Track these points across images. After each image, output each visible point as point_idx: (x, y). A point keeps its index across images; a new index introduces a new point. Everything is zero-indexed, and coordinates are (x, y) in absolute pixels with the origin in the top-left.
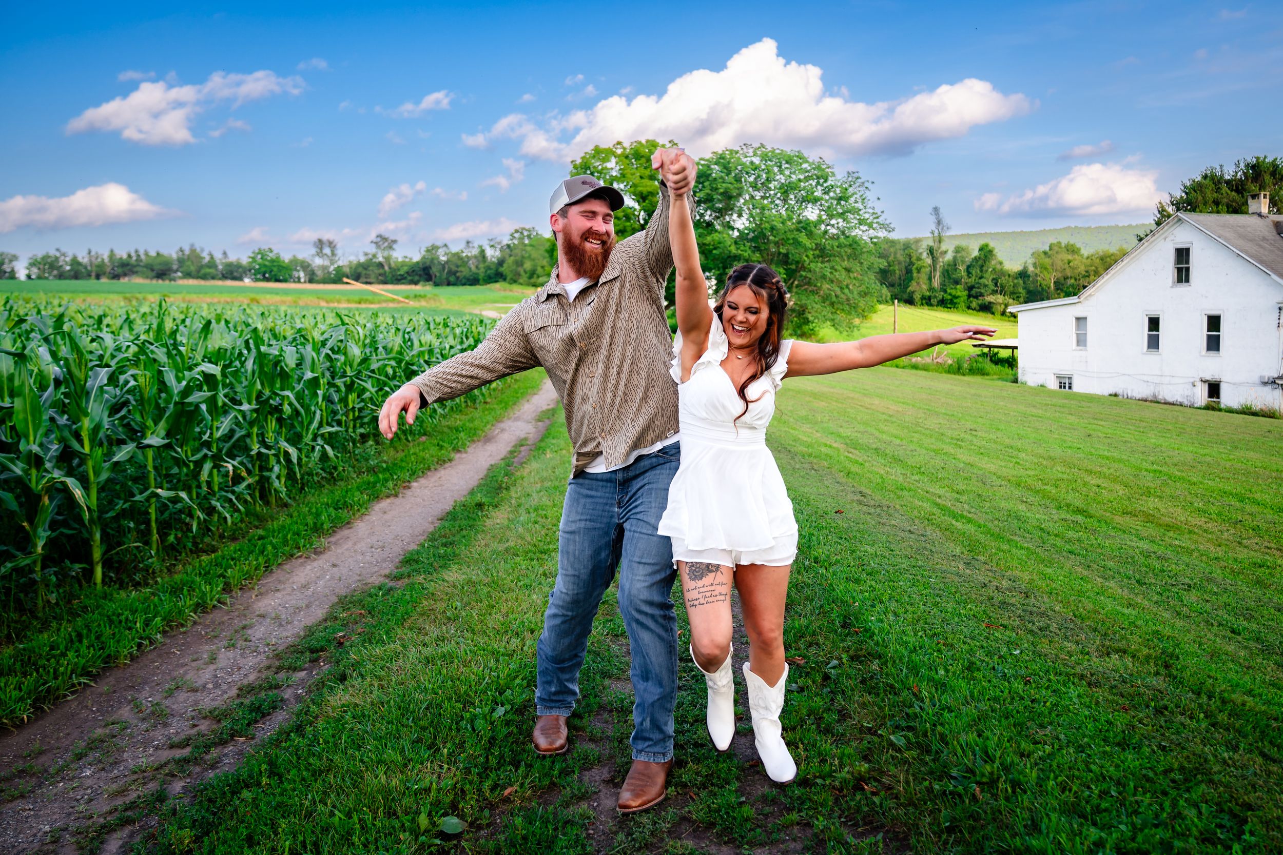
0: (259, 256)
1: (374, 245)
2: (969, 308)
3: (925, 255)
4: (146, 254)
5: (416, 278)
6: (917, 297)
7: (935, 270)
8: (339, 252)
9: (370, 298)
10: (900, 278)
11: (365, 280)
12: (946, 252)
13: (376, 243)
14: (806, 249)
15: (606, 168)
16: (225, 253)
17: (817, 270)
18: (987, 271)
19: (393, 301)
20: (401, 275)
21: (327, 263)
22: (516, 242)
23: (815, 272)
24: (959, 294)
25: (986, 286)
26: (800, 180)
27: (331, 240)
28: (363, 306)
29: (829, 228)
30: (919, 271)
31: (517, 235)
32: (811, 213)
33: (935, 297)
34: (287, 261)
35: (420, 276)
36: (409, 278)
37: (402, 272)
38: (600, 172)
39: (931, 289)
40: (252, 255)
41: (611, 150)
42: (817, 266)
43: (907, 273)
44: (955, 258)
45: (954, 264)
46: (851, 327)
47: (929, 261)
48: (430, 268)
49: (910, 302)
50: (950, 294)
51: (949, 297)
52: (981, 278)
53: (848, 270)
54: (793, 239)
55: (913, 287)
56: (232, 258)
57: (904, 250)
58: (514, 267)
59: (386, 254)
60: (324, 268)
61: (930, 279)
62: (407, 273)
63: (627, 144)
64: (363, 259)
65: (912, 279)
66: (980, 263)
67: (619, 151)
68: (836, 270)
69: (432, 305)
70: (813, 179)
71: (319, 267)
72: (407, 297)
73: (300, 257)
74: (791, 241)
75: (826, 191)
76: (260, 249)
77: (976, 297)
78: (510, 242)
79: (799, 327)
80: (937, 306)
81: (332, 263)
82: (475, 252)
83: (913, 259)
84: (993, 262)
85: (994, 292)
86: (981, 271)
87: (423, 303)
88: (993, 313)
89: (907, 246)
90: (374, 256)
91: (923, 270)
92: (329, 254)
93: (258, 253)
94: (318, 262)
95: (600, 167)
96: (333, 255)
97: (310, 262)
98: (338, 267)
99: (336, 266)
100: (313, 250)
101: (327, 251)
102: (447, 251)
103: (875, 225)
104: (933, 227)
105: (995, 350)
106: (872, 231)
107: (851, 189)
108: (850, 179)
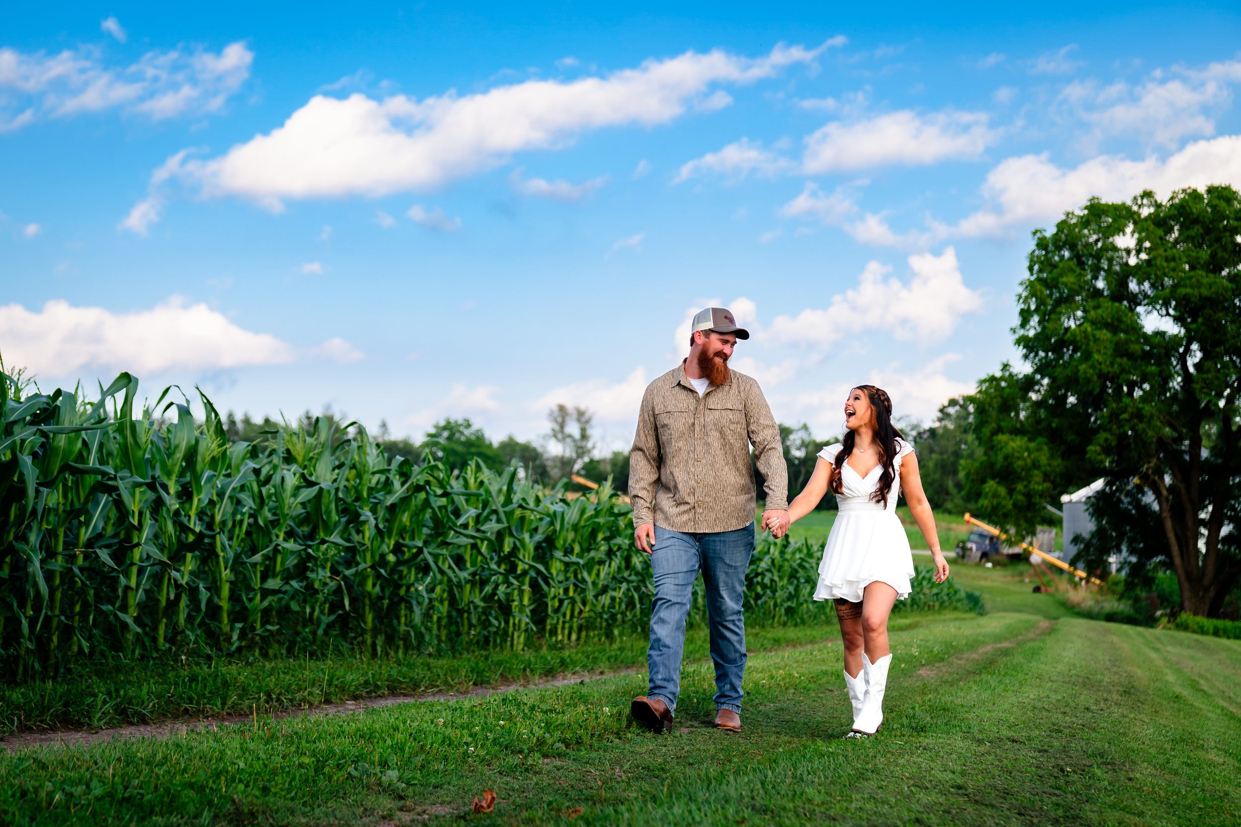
0: (446, 434)
4: (247, 421)
8: (595, 433)
15: (1115, 249)
16: (384, 425)
21: (570, 451)
22: (951, 426)
27: (583, 407)
31: (952, 410)
34: (496, 443)
40: (433, 431)
41: (1128, 209)
58: (937, 476)
60: (566, 464)
63: (1163, 197)
67: (1145, 212)
71: (555, 459)
73: (521, 439)
76: (449, 423)
78: (937, 425)
81: (580, 455)
92: (577, 434)
93: (445, 428)
94: (555, 449)
95: (1100, 245)
96: (584, 436)
97: (540, 450)
98: (592, 461)
99: (587, 459)
100: (548, 426)
101: (573, 429)
102: (807, 439)
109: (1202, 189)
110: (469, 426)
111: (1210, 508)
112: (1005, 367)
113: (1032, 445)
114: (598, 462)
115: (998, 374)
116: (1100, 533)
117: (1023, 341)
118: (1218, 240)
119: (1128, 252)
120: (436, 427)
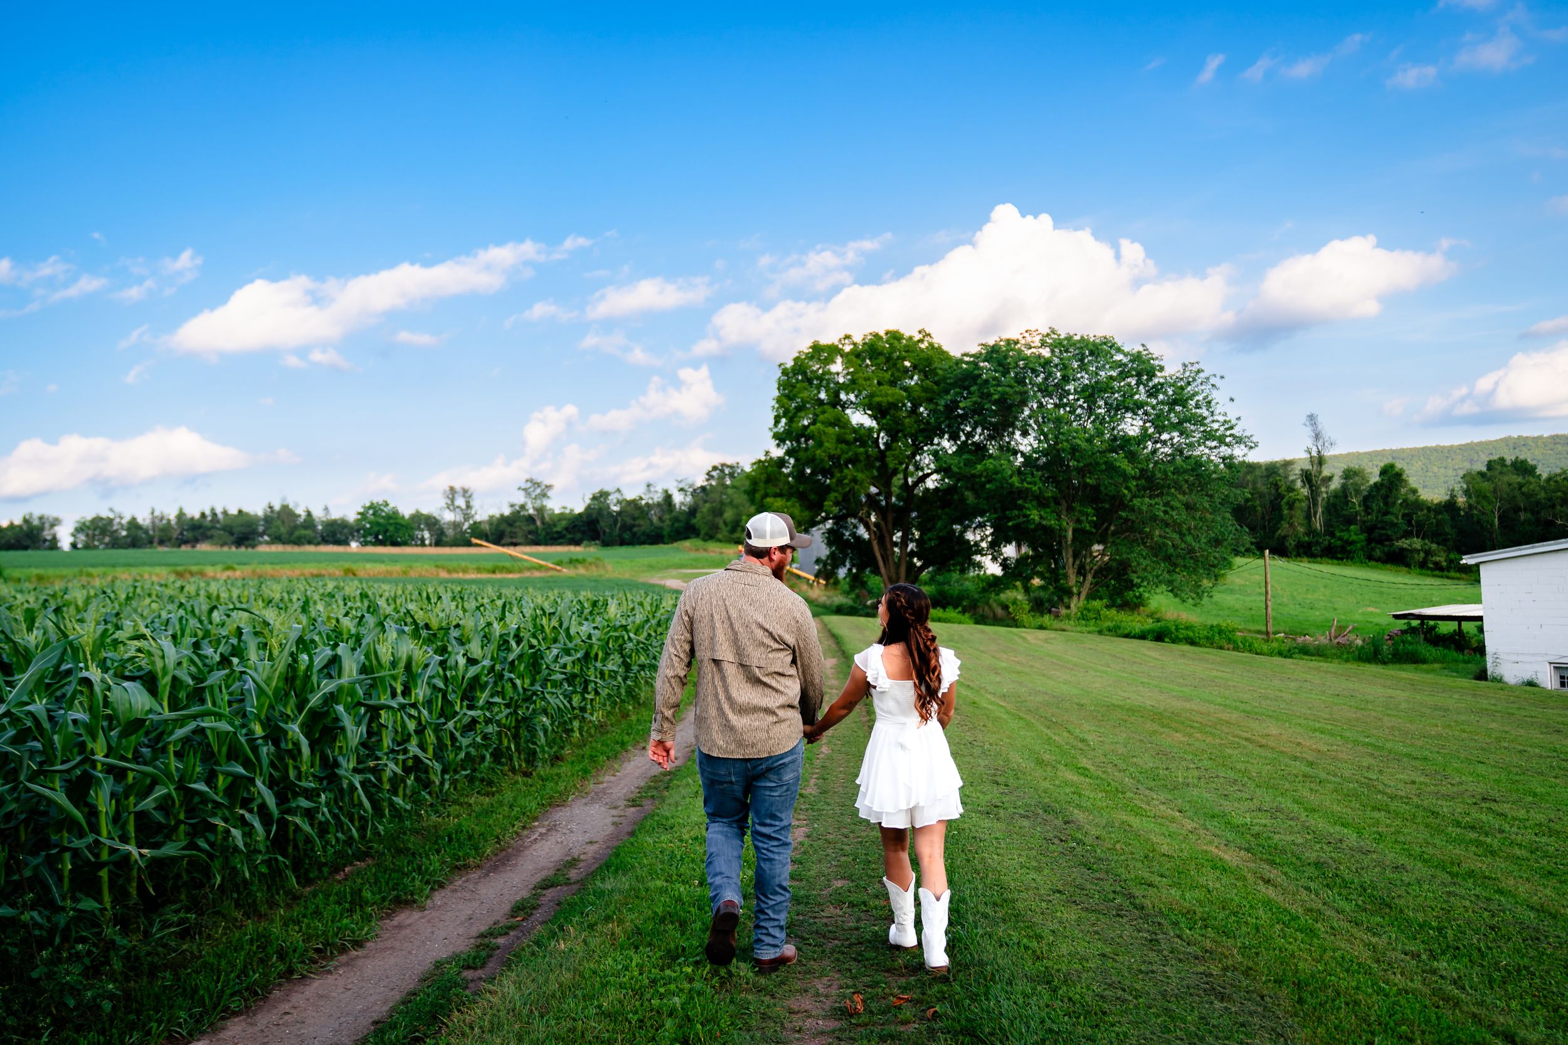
0: (371, 512)
1: (522, 493)
2: (1370, 558)
3: (1299, 484)
4: (225, 513)
5: (578, 536)
6: (1291, 543)
7: (1315, 504)
8: (476, 503)
9: (508, 564)
10: (1263, 518)
11: (510, 540)
12: (1330, 478)
13: (525, 490)
14: (1125, 477)
15: (829, 373)
16: (326, 509)
17: (1144, 508)
18: (1394, 503)
19: (540, 568)
20: (557, 532)
21: (459, 518)
22: (714, 483)
23: (1140, 511)
24: (1354, 537)
25: (1393, 525)
26: (1111, 377)
27: (466, 487)
28: (498, 576)
29: (1159, 445)
30: (1291, 506)
31: (715, 474)
32: (1131, 426)
33: (1318, 543)
34: (407, 516)
35: (583, 532)
36: (569, 536)
37: (558, 529)
38: (820, 378)
39: (1310, 532)
40: (362, 510)
41: (836, 347)
42: (1142, 503)
43: (1273, 510)
44: (1344, 487)
45: (1343, 495)
46: (1198, 593)
47: (1305, 491)
48: (597, 521)
49: (1280, 551)
50: (1341, 539)
51: (1339, 543)
52: (1386, 513)
53: (1188, 507)
54: (1106, 463)
55: (1284, 529)
56: (335, 515)
57: (1268, 477)
58: (711, 518)
59: (538, 504)
60: (456, 525)
61: (1308, 517)
62: (566, 529)
63: (857, 338)
64: (507, 512)
65: (1281, 518)
66: (1383, 492)
67: (847, 349)
68: (1172, 508)
69: (594, 572)
70: (1132, 376)
71: (449, 523)
72: (559, 563)
73: (425, 511)
74: (1104, 467)
75: (1152, 393)
76: (372, 504)
77: (1380, 542)
78: (705, 484)
79: (1120, 593)
80: (1321, 556)
81: (466, 520)
82: (658, 498)
83: (1282, 489)
84: (1403, 491)
85: (1407, 535)
86: (1386, 504)
87: (581, 571)
88: (1408, 566)
89: (1272, 470)
90: (523, 507)
91: (1297, 504)
92: (464, 506)
93: (370, 508)
94: (448, 517)
95: (820, 371)
96: (468, 506)
97: (438, 517)
98: (475, 523)
99: (471, 522)
100: (443, 502)
101: (460, 502)
102: (620, 498)
103: (1228, 440)
104: (1309, 443)
105: (1432, 623)
106: (1223, 448)
107: (1189, 388)
108: (1187, 374)
109: (882, 334)
110: (387, 505)
111: (899, 534)
112: (767, 453)
114: (480, 523)
115: (763, 458)
116: (832, 556)
117: (776, 436)
118: (895, 365)
119: (838, 374)
120: (364, 507)
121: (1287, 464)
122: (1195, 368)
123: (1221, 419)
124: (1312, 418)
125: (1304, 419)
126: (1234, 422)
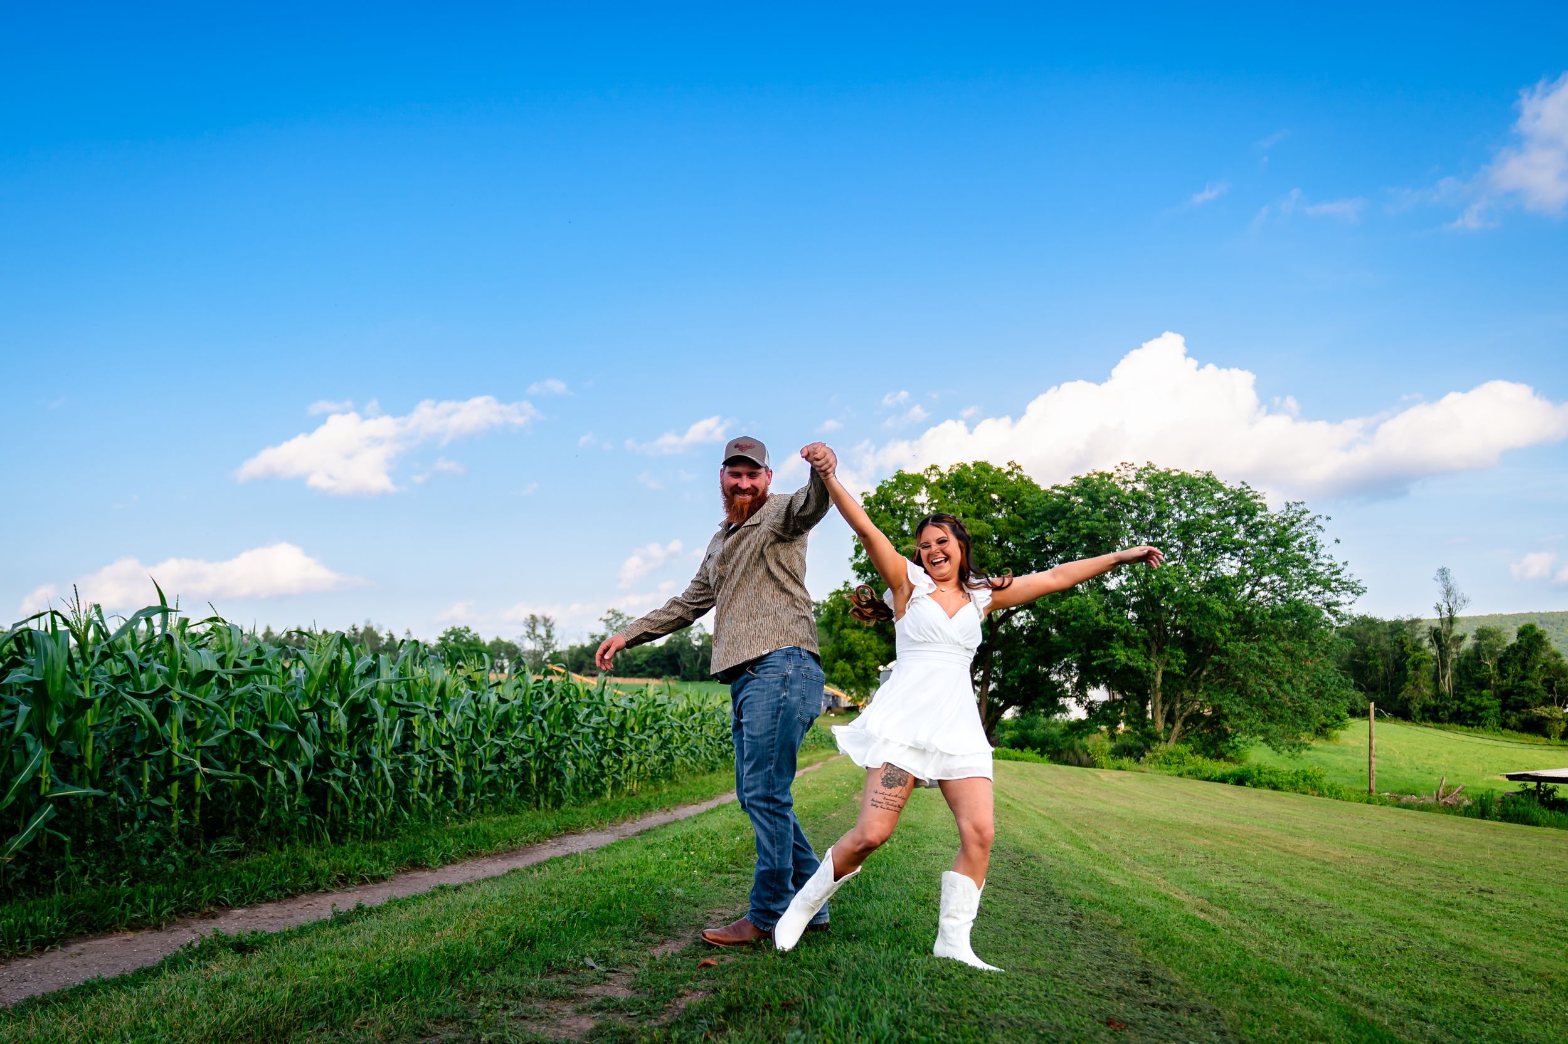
0: (452, 637)
1: (603, 624)
2: (1504, 725)
3: (1426, 643)
5: (658, 670)
6: (1415, 706)
7: (1444, 666)
8: (556, 633)
10: (1385, 678)
11: (589, 672)
12: (1462, 638)
13: (607, 621)
14: (1219, 619)
15: (913, 503)
17: (1238, 652)
18: (1533, 667)
20: (637, 665)
21: (539, 647)
23: (1234, 656)
24: (1486, 703)
25: (1532, 691)
26: (1209, 515)
27: (547, 616)
29: (1257, 588)
30: (1417, 666)
32: (1229, 566)
33: (1446, 708)
34: (487, 644)
35: (664, 667)
36: (649, 670)
37: (639, 662)
38: (904, 509)
39: (1438, 695)
40: (443, 636)
41: (922, 478)
42: (1238, 647)
43: (1397, 669)
44: (1477, 647)
45: (1476, 657)
46: (1297, 746)
47: (1434, 651)
48: (679, 655)
49: (1403, 714)
50: (1471, 704)
51: (1470, 708)
52: (1524, 678)
53: (1290, 654)
54: (1198, 604)
55: (1408, 690)
57: (1392, 634)
60: (536, 655)
61: (1436, 679)
62: (646, 662)
64: (587, 642)
65: (1405, 678)
66: (1521, 654)
67: (933, 479)
68: (1269, 654)
70: (1231, 515)
71: (529, 652)
73: (505, 638)
74: (1196, 608)
75: (1252, 532)
76: (454, 629)
77: (1516, 708)
79: (1213, 744)
80: (1449, 722)
81: (547, 649)
83: (1408, 648)
84: (1544, 655)
85: (1547, 702)
86: (1524, 668)
88: (1547, 736)
89: (1396, 627)
91: (1423, 665)
92: (544, 635)
93: (451, 633)
94: (529, 645)
95: (904, 502)
96: (549, 636)
97: (519, 646)
98: (555, 653)
99: (551, 652)
100: (524, 630)
101: (541, 631)
103: (1333, 585)
104: (1440, 599)
105: (1550, 785)
106: (1328, 594)
107: (1293, 529)
108: (1291, 514)
109: (970, 464)
110: (469, 631)
112: (846, 583)
113: (867, 636)
114: (560, 653)
115: (842, 588)
117: (856, 567)
118: (981, 497)
119: (923, 505)
120: (445, 632)
121: (1414, 622)
122: (1300, 508)
123: (1326, 561)
124: (1443, 572)
125: (1434, 573)
126: (1340, 566)
